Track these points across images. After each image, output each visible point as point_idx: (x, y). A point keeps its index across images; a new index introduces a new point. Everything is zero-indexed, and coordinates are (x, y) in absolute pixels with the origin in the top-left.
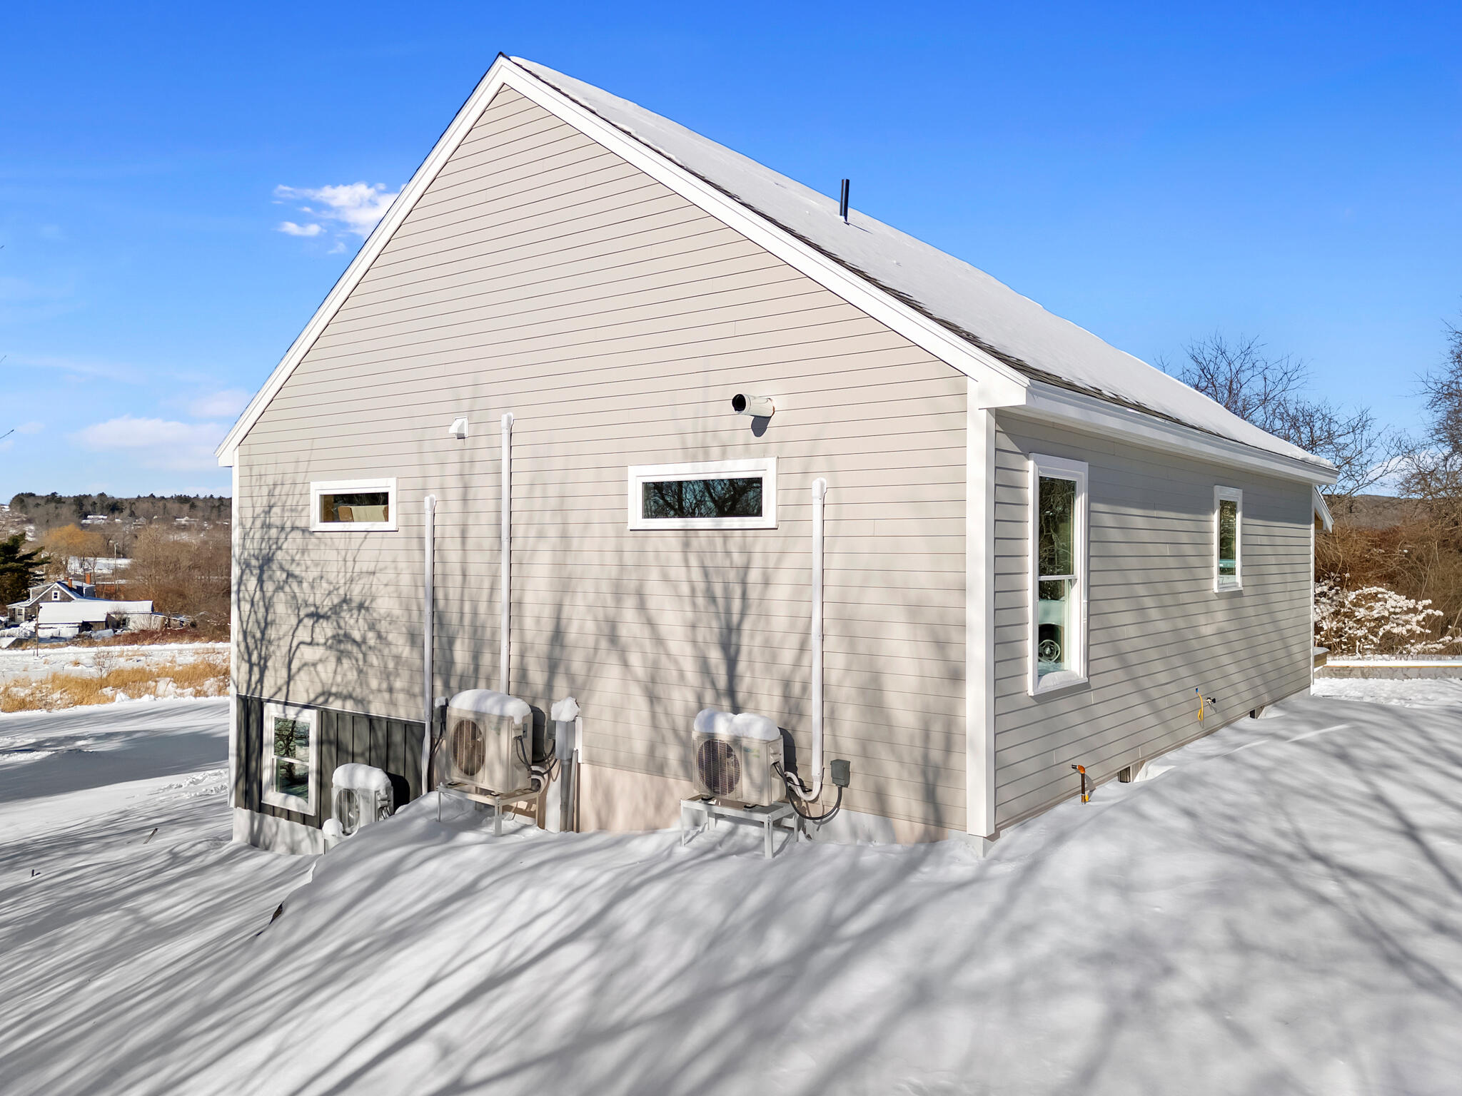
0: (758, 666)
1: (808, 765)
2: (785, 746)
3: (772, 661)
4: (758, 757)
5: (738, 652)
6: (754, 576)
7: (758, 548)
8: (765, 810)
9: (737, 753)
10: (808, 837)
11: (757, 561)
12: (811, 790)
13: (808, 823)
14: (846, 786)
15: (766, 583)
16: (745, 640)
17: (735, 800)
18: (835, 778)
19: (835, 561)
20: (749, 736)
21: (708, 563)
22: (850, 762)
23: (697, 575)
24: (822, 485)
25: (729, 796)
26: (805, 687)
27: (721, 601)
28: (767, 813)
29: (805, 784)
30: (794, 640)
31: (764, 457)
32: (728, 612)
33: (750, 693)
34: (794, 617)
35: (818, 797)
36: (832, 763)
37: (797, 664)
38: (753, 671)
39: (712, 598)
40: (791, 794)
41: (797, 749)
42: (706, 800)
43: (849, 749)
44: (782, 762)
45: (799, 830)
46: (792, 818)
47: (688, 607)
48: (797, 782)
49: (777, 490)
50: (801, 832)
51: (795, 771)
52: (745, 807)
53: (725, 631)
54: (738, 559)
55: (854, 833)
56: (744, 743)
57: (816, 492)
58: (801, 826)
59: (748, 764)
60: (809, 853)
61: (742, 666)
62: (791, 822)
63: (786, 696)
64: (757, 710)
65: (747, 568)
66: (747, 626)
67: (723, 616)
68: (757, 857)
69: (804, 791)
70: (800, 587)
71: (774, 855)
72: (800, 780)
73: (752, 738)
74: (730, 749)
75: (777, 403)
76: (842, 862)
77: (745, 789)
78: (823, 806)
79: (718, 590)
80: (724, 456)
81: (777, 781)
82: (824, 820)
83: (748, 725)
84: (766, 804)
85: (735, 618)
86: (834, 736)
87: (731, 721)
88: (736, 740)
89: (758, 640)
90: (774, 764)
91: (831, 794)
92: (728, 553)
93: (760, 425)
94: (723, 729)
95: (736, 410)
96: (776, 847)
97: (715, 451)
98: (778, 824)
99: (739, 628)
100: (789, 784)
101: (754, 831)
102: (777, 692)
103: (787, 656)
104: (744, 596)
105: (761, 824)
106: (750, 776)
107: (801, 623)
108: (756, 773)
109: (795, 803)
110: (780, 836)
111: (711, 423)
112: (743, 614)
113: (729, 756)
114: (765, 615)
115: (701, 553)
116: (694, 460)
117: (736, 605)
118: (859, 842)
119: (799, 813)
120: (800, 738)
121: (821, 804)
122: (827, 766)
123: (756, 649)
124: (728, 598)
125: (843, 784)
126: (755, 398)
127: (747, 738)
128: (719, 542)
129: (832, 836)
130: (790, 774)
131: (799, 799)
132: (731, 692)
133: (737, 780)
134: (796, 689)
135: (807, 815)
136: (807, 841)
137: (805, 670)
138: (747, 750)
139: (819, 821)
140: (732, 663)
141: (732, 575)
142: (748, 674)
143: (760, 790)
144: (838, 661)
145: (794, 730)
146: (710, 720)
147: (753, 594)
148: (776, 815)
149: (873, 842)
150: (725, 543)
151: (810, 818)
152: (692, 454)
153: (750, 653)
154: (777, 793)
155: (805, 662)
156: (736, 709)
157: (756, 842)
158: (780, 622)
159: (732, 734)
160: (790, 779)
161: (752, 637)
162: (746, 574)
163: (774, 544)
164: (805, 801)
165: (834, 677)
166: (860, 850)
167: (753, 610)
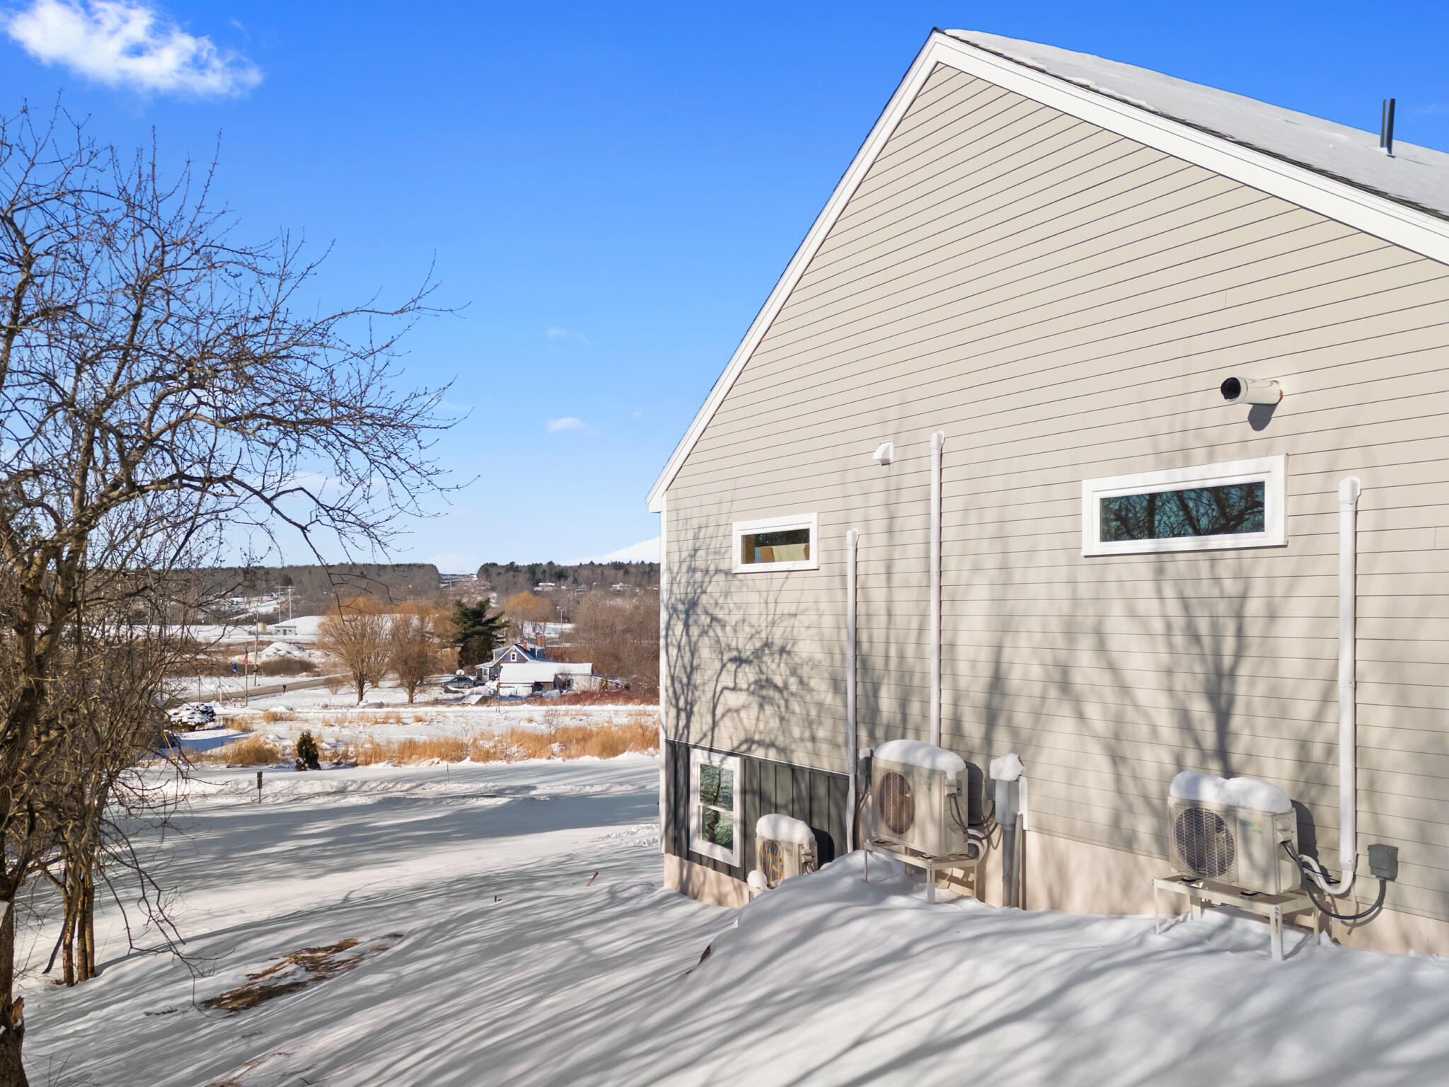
0: (1261, 723)
1: (1334, 849)
2: (1299, 823)
3: (1281, 715)
4: (1261, 832)
5: (1231, 703)
6: (1254, 607)
7: (1260, 571)
8: (1269, 899)
9: (1230, 827)
10: (1336, 941)
11: (1258, 588)
12: (1338, 882)
13: (1335, 923)
14: (1393, 879)
15: (1272, 616)
16: (1242, 688)
17: (1227, 883)
18: (1374, 867)
19: (1374, 586)
20: (1249, 806)
21: (1189, 592)
22: (1397, 849)
23: (1173, 607)
24: (1354, 485)
25: (1218, 879)
26: (1331, 749)
27: (1207, 641)
28: (1275, 904)
29: (1330, 873)
30: (1313, 690)
31: (1267, 455)
32: (1217, 654)
33: (1249, 755)
34: (1312, 659)
35: (1349, 891)
36: (1370, 848)
37: (1318, 719)
38: (1252, 728)
39: (1195, 637)
40: (1308, 884)
41: (1318, 830)
42: (1188, 882)
43: (1398, 830)
44: (1295, 841)
45: (1321, 931)
46: (1310, 915)
47: (1161, 647)
48: (1317, 869)
49: (1287, 496)
50: (1324, 933)
51: (1314, 855)
52: (1243, 893)
53: (1213, 677)
54: (1231, 587)
55: (1406, 941)
56: (1242, 814)
57: (1345, 494)
58: (1324, 926)
59: (1246, 840)
60: (1336, 960)
61: (1237, 722)
62: (1310, 921)
63: (1303, 759)
64: (1259, 776)
65: (1243, 597)
66: (1244, 670)
67: (1210, 659)
68: (1262, 957)
69: (1329, 883)
70: (1322, 619)
71: (1285, 957)
72: (1322, 868)
73: (1251, 808)
74: (1220, 824)
75: (1285, 385)
76: (1388, 975)
77: (1242, 871)
78: (1357, 903)
79: (1203, 626)
80: (1211, 459)
81: (1288, 865)
82: (1359, 920)
83: (1246, 793)
84: (1272, 891)
85: (1227, 662)
86: (1374, 814)
87: (1221, 787)
88: (1230, 810)
89: (1261, 688)
90: (1284, 843)
91: (1368, 888)
92: (1217, 580)
93: (1261, 415)
94: (1212, 796)
95: (1226, 398)
96: (1289, 948)
97: (1199, 454)
98: (1289, 921)
99: (1232, 674)
100: (1306, 871)
101: (1257, 927)
102: (1289, 754)
103: (1303, 710)
104: (1240, 633)
105: (1266, 919)
106: (1249, 856)
107: (1323, 669)
108: (1259, 853)
109: (1315, 895)
110: (1294, 937)
111: (1193, 419)
112: (1239, 655)
113: (1219, 830)
114: (1271, 657)
115: (1178, 581)
116: (1170, 465)
117: (1229, 645)
118: (1412, 953)
119: (1321, 908)
120: (1323, 813)
121: (1354, 900)
122: (1362, 850)
123: (1257, 700)
124: (1217, 636)
125: (1386, 874)
126: (1254, 381)
127: (1244, 808)
128: (1204, 567)
129: (1371, 941)
130: (1306, 858)
131: (1321, 891)
132: (1222, 753)
133: (1230, 861)
134: (1317, 752)
135: (1333, 912)
136: (1333, 945)
137: (1328, 728)
138: (1244, 824)
139: (1351, 921)
140: (1223, 717)
141: (1222, 607)
142: (1246, 731)
143: (1265, 875)
144: (1379, 719)
145: (1313, 804)
146: (1193, 785)
147: (1254, 629)
148: (1288, 907)
149: (1435, 955)
150: (1212, 567)
151: (1338, 916)
152: (1164, 460)
153: (1249, 705)
154: (1288, 880)
155: (1330, 716)
156: (1229, 773)
157: (1258, 941)
158: (1292, 664)
159: (1224, 803)
160: (1307, 865)
161: (1252, 685)
162: (1242, 606)
163: (1283, 566)
164: (1329, 895)
165: (1373, 737)
166: (1415, 963)
167: (1253, 650)
